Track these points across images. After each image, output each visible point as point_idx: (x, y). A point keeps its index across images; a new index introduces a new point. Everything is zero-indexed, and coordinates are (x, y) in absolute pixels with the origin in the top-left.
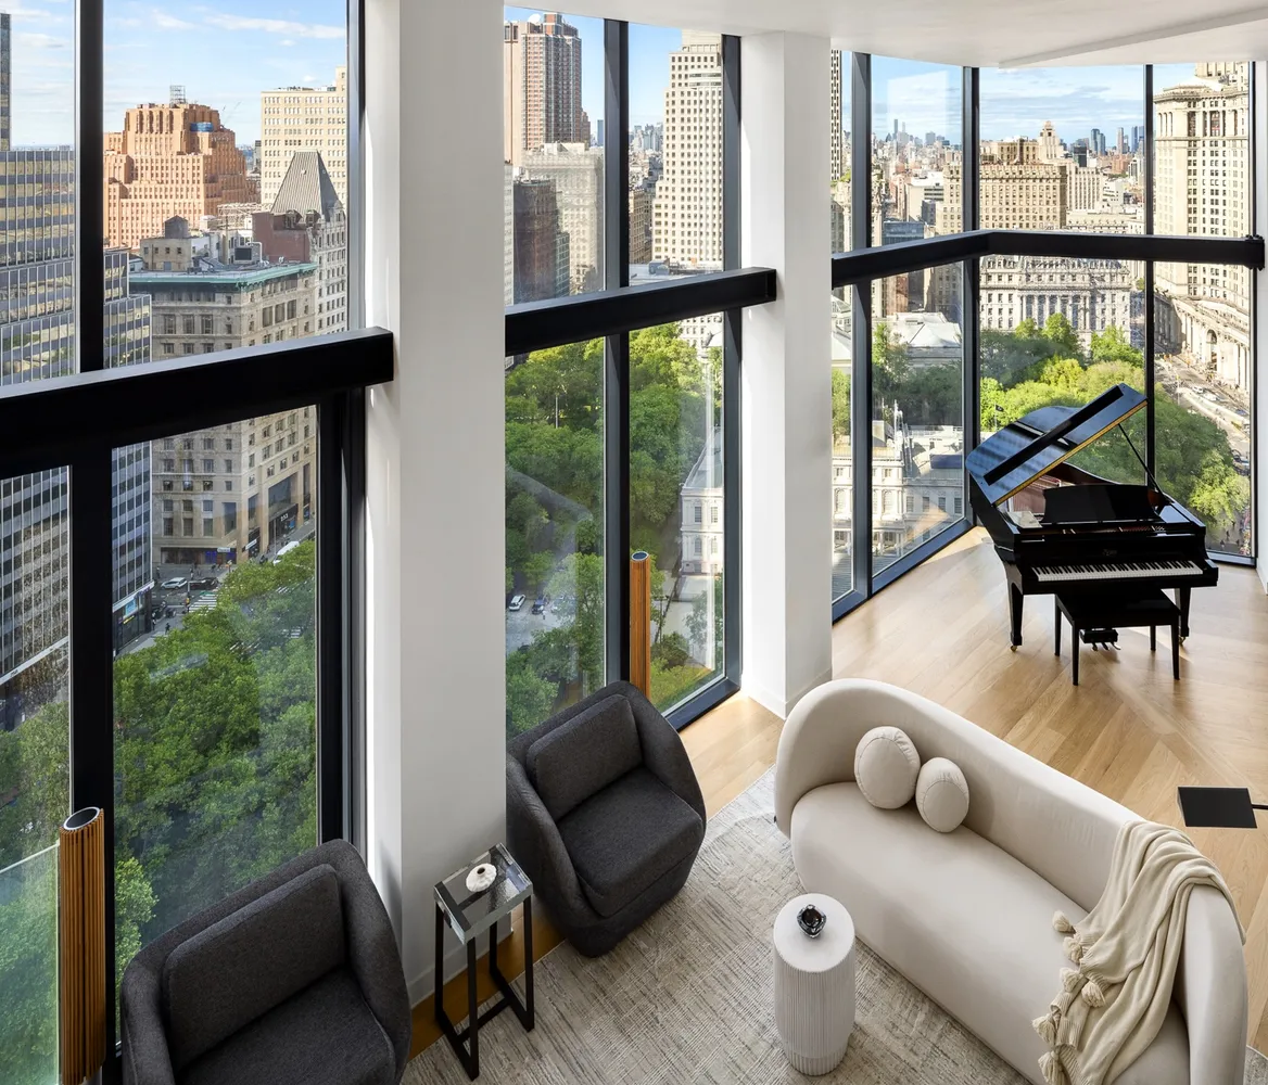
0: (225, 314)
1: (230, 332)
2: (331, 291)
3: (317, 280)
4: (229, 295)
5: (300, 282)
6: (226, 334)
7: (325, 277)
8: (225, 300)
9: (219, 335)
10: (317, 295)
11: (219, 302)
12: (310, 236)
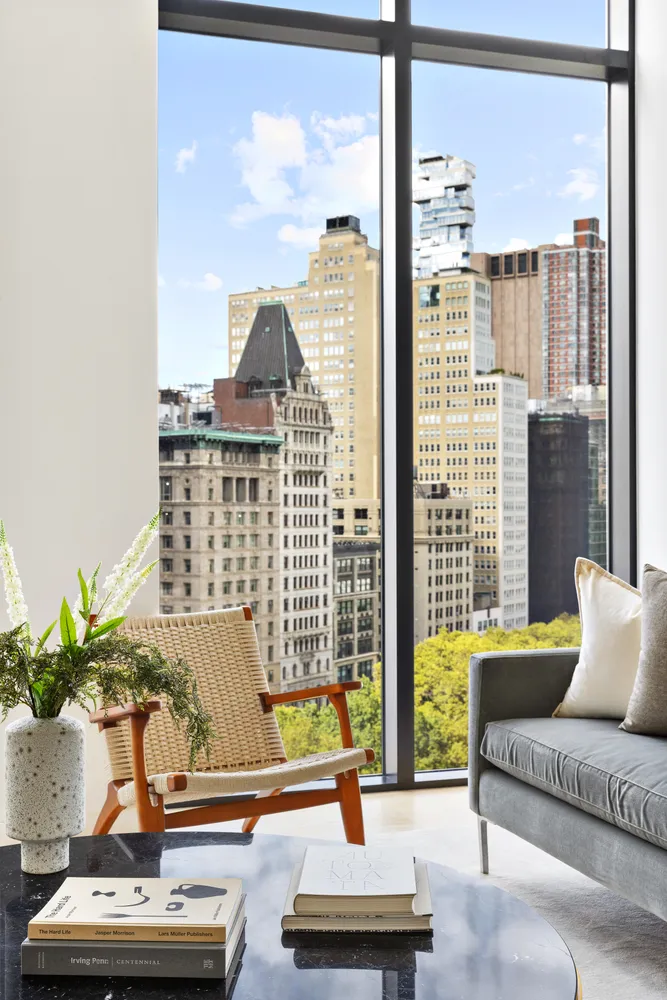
0: (184, 476)
1: (188, 498)
2: (298, 482)
3: (282, 461)
4: (187, 451)
5: (263, 457)
6: (184, 500)
7: (291, 460)
8: (183, 458)
9: (178, 501)
10: (282, 482)
11: (177, 461)
12: (274, 404)
